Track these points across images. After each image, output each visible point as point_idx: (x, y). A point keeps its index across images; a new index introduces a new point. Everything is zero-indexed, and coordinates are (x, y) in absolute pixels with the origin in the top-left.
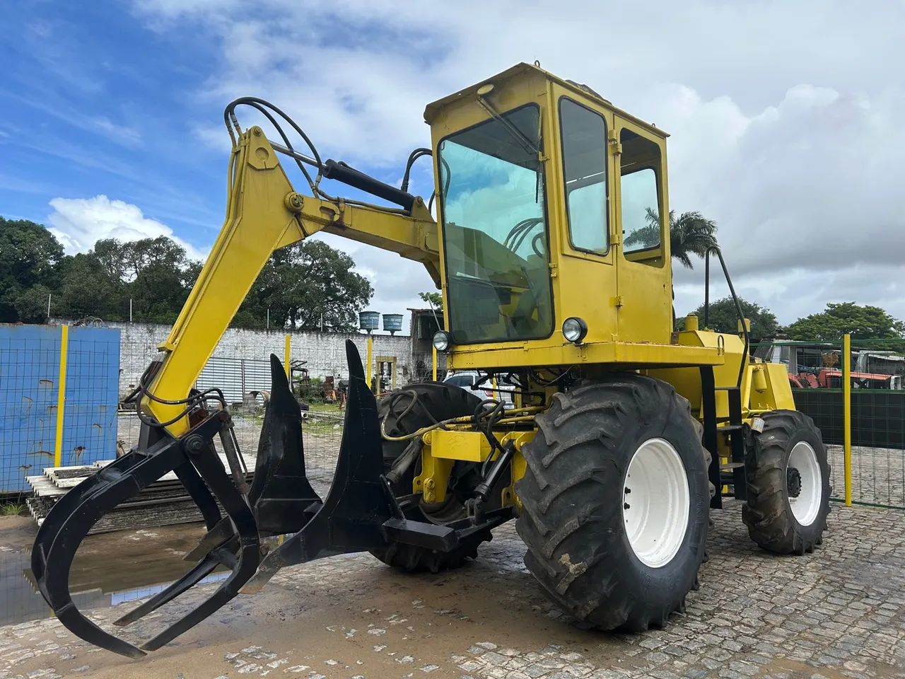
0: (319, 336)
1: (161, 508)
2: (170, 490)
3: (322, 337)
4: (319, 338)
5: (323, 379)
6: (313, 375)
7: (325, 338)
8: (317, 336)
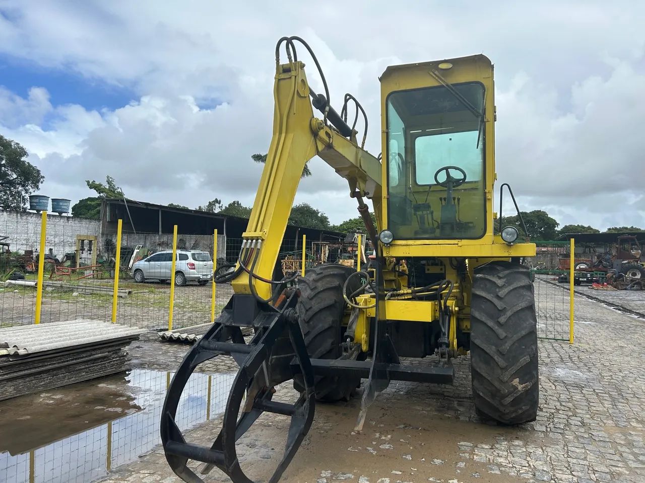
0: (19, 215)
1: (55, 372)
2: (63, 356)
3: (21, 216)
4: (19, 217)
5: (22, 252)
6: (13, 249)
7: (24, 217)
8: (17, 215)
